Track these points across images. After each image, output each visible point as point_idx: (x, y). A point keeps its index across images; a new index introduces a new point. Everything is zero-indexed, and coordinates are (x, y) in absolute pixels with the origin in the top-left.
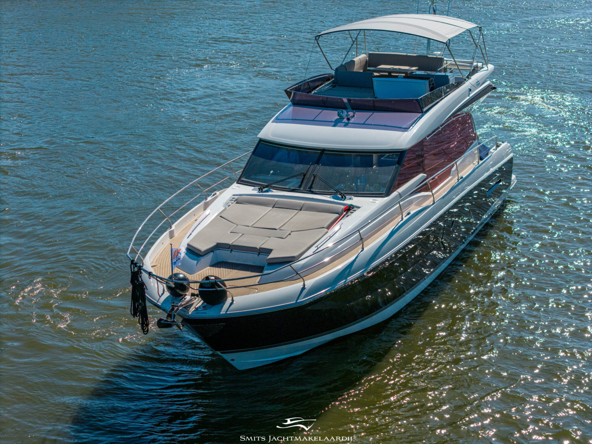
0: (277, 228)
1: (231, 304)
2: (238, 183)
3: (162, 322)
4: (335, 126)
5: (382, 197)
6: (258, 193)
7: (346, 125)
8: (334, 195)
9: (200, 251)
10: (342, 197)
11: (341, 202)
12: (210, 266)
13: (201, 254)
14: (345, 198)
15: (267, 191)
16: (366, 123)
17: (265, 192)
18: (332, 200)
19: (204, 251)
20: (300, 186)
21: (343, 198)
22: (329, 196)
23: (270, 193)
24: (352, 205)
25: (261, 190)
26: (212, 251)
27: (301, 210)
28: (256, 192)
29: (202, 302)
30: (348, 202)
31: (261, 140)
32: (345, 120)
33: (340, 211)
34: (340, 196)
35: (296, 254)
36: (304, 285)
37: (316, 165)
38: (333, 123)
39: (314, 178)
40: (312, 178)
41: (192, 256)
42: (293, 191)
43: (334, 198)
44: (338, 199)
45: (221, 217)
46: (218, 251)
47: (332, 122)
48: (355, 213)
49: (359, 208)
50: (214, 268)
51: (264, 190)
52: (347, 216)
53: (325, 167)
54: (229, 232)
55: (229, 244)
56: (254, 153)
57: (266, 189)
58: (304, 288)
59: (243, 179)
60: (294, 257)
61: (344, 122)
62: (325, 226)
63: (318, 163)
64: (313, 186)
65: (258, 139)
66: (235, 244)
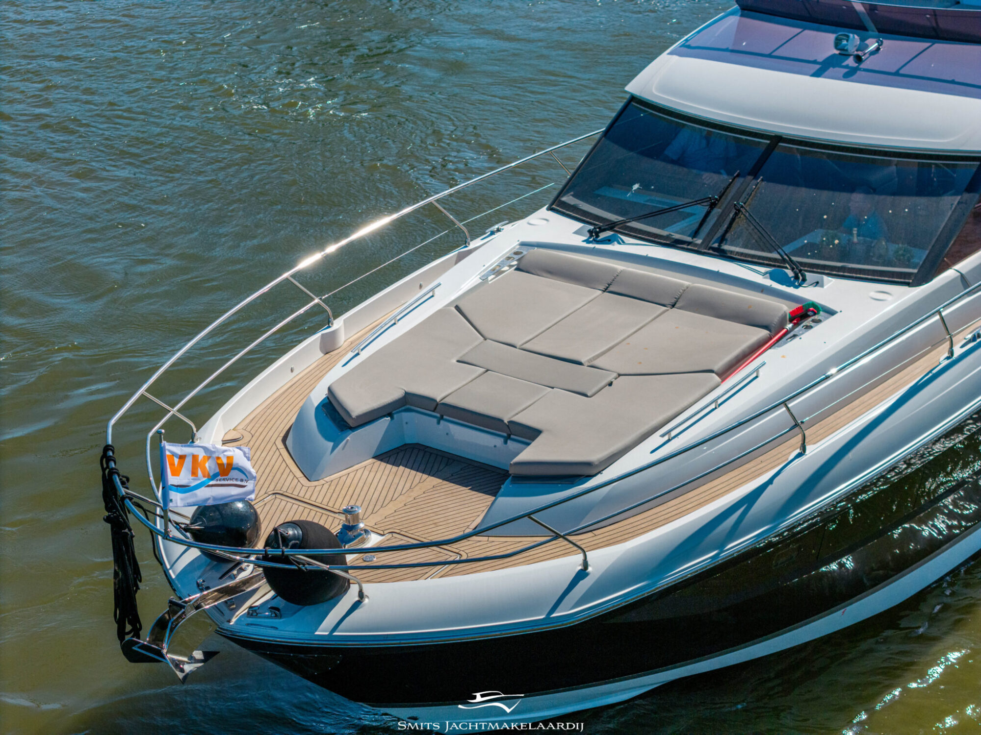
0: (583, 361)
1: (356, 606)
2: (550, 209)
3: (135, 648)
4: (817, 74)
5: (908, 284)
6: (585, 245)
7: (849, 75)
8: (776, 267)
9: (348, 413)
10: (797, 278)
11: (791, 290)
12: (374, 458)
13: (351, 423)
14: (804, 280)
15: (608, 241)
16: (901, 72)
17: (603, 242)
18: (768, 282)
19: (359, 417)
20: (695, 234)
21: (799, 280)
22: (763, 270)
23: (615, 247)
24: (814, 305)
25: (594, 236)
26: (390, 415)
27: (673, 306)
28: (579, 241)
29: (272, 593)
30: (807, 293)
31: (633, 98)
32: (851, 62)
33: (776, 320)
34: (790, 273)
35: (595, 457)
36: (586, 565)
37: (750, 178)
38: (818, 67)
39: (736, 214)
40: (731, 215)
41: (329, 423)
42: (675, 244)
43: (773, 277)
44: (784, 281)
45: (457, 308)
46: (405, 415)
47: (815, 62)
48: (818, 329)
49: (831, 313)
50: (383, 464)
51: (603, 235)
52: (795, 336)
53: (771, 184)
54: (454, 361)
55: (434, 400)
56: (606, 134)
57: (608, 233)
58: (582, 574)
59: (567, 199)
60: (588, 464)
61: (847, 67)
62: (716, 368)
63: (755, 173)
64: (728, 236)
65: (628, 96)
66: (449, 401)
